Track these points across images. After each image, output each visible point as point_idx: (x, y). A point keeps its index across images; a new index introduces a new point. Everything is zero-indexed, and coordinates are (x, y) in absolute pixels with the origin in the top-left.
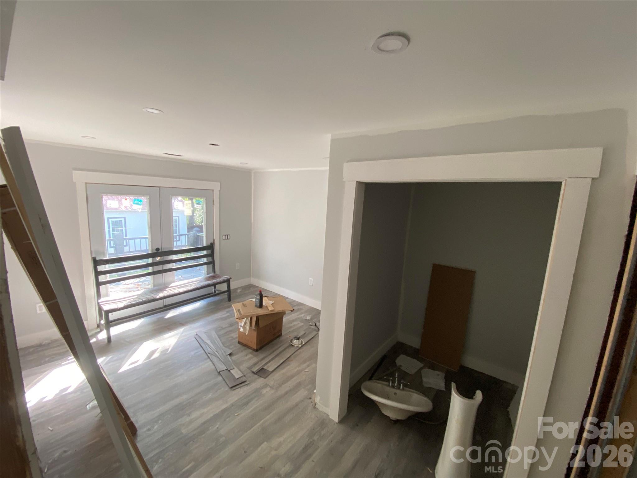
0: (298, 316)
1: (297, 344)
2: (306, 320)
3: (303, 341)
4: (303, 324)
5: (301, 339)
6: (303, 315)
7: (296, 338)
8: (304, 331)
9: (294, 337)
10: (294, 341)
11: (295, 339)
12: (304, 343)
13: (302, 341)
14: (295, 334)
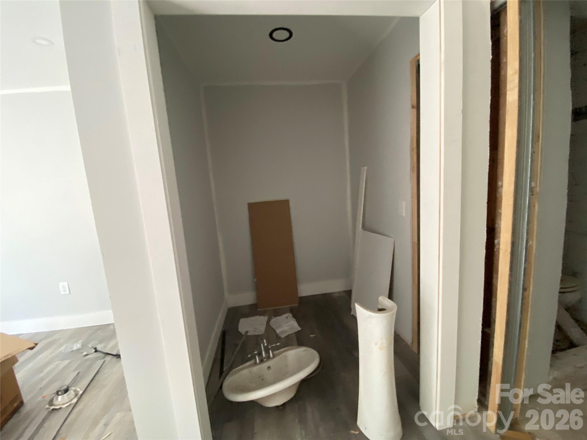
0: (53, 355)
1: (68, 400)
2: (72, 351)
3: (78, 389)
4: (66, 362)
5: (74, 388)
6: (63, 348)
7: (60, 393)
8: (75, 371)
9: (55, 392)
10: (57, 399)
11: (59, 395)
12: (81, 392)
13: (75, 391)
14: (56, 386)
